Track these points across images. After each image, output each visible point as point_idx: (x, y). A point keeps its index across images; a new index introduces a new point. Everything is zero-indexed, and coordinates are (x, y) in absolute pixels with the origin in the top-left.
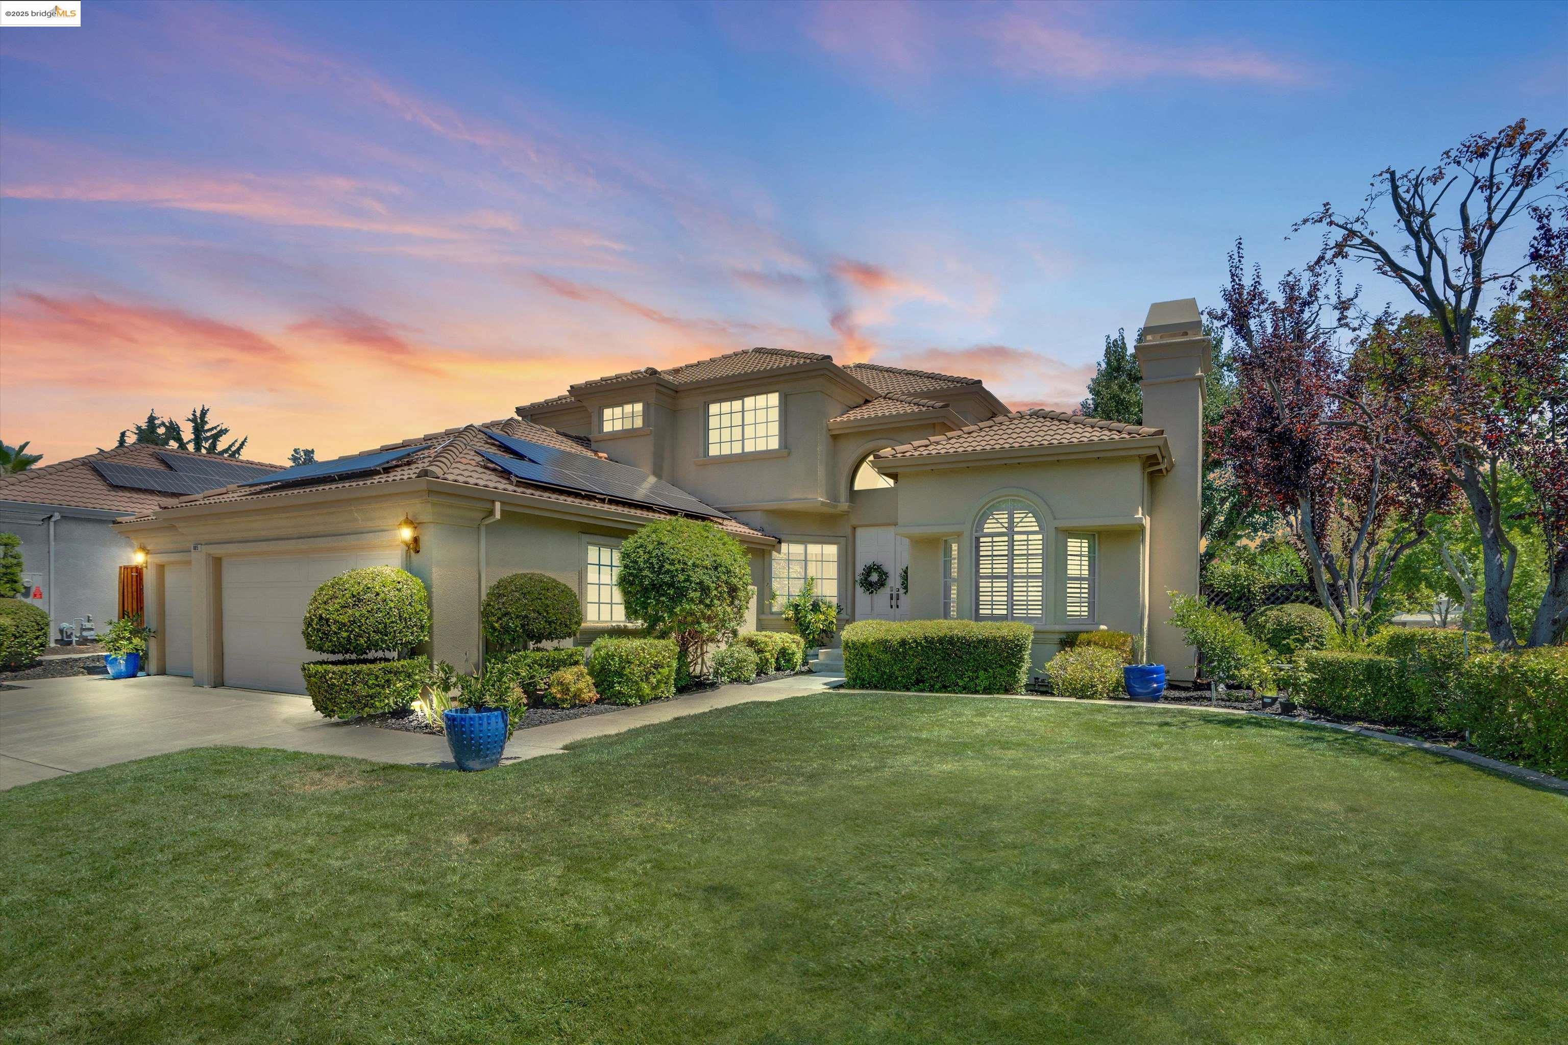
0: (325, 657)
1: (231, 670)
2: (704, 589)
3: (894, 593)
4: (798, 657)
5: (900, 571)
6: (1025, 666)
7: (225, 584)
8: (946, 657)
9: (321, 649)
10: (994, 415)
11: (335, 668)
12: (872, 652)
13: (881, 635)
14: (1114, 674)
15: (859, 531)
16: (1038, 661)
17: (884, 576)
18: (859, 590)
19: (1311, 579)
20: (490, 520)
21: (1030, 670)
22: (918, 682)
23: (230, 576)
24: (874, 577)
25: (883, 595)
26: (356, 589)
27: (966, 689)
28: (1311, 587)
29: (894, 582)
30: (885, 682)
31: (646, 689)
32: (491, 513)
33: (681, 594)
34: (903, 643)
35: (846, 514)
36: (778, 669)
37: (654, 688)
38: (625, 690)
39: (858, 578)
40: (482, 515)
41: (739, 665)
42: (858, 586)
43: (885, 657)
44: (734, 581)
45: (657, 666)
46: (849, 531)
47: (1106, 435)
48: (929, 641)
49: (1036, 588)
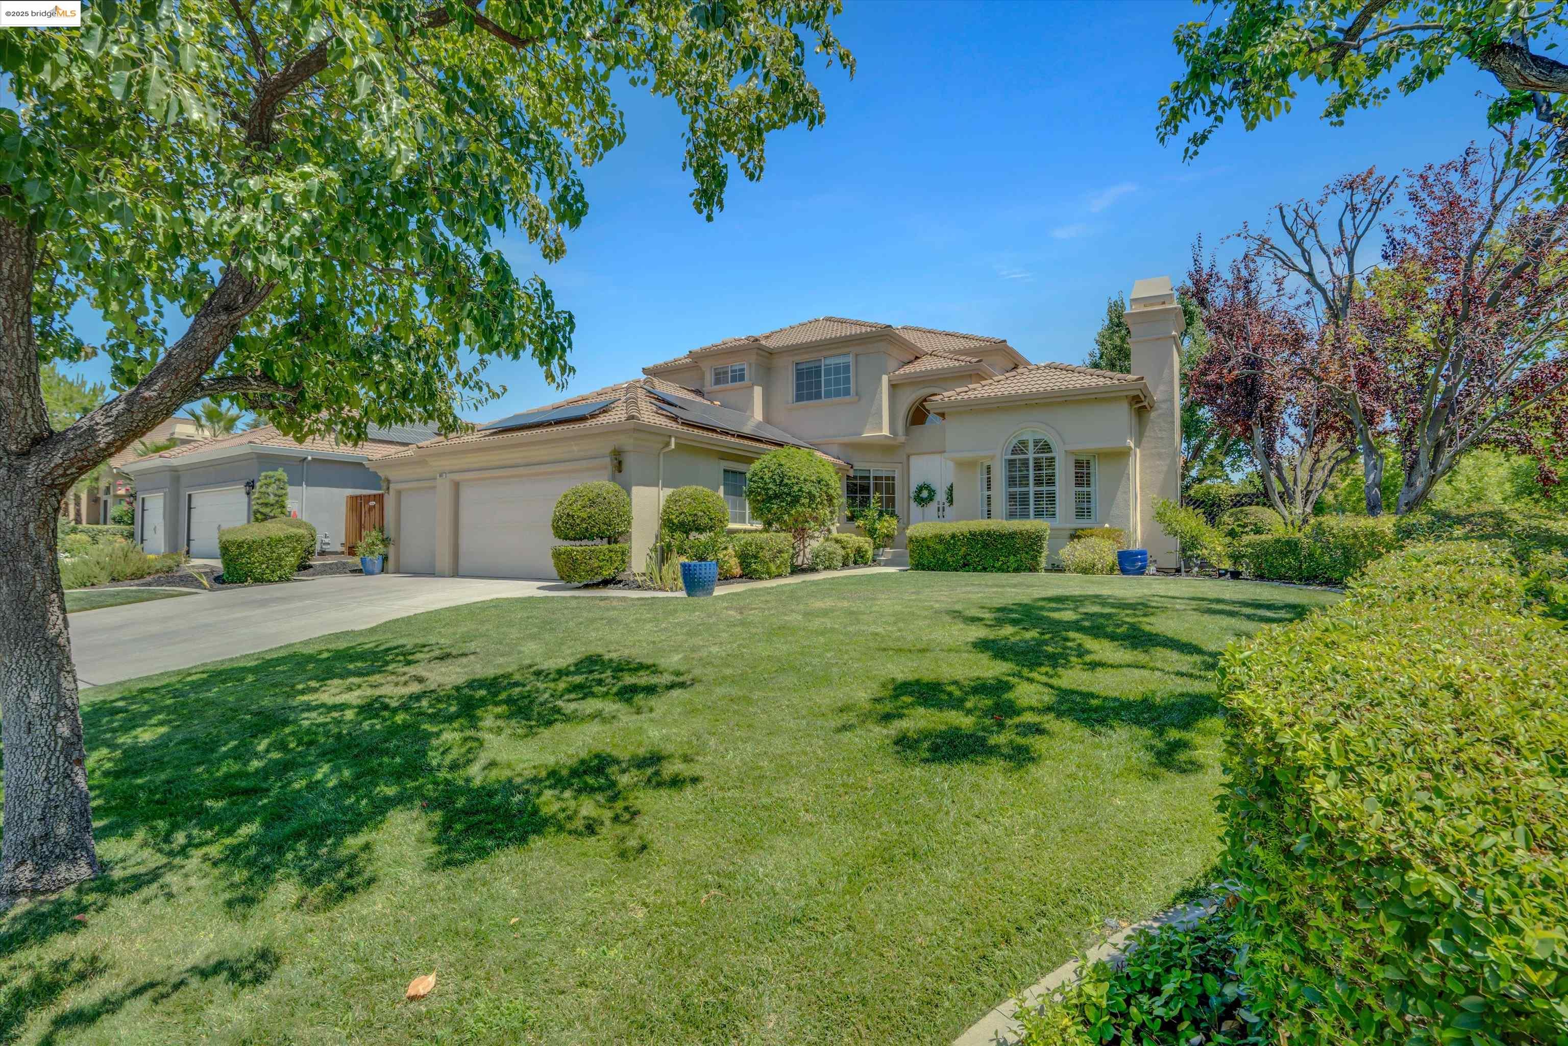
1: (464, 563)
2: (812, 497)
3: (941, 506)
4: (870, 554)
5: (945, 489)
6: (1045, 553)
7: (462, 500)
8: (985, 546)
10: (1016, 367)
12: (931, 544)
13: (938, 531)
14: (1111, 558)
15: (913, 459)
16: (1054, 551)
17: (932, 493)
18: (913, 505)
19: (1265, 488)
20: (669, 450)
21: (1048, 557)
22: (965, 565)
23: (467, 495)
24: (925, 494)
25: (932, 507)
26: (591, 496)
27: (1000, 570)
28: (1266, 494)
29: (941, 496)
30: (941, 566)
31: (773, 568)
32: (668, 444)
33: (796, 500)
34: (953, 536)
35: (903, 445)
36: (855, 563)
37: (778, 567)
38: (759, 568)
39: (912, 496)
40: (662, 446)
41: (831, 556)
42: (912, 502)
43: (940, 547)
44: (831, 491)
45: (780, 552)
46: (904, 458)
47: (1101, 381)
48: (973, 535)
49: (1052, 498)
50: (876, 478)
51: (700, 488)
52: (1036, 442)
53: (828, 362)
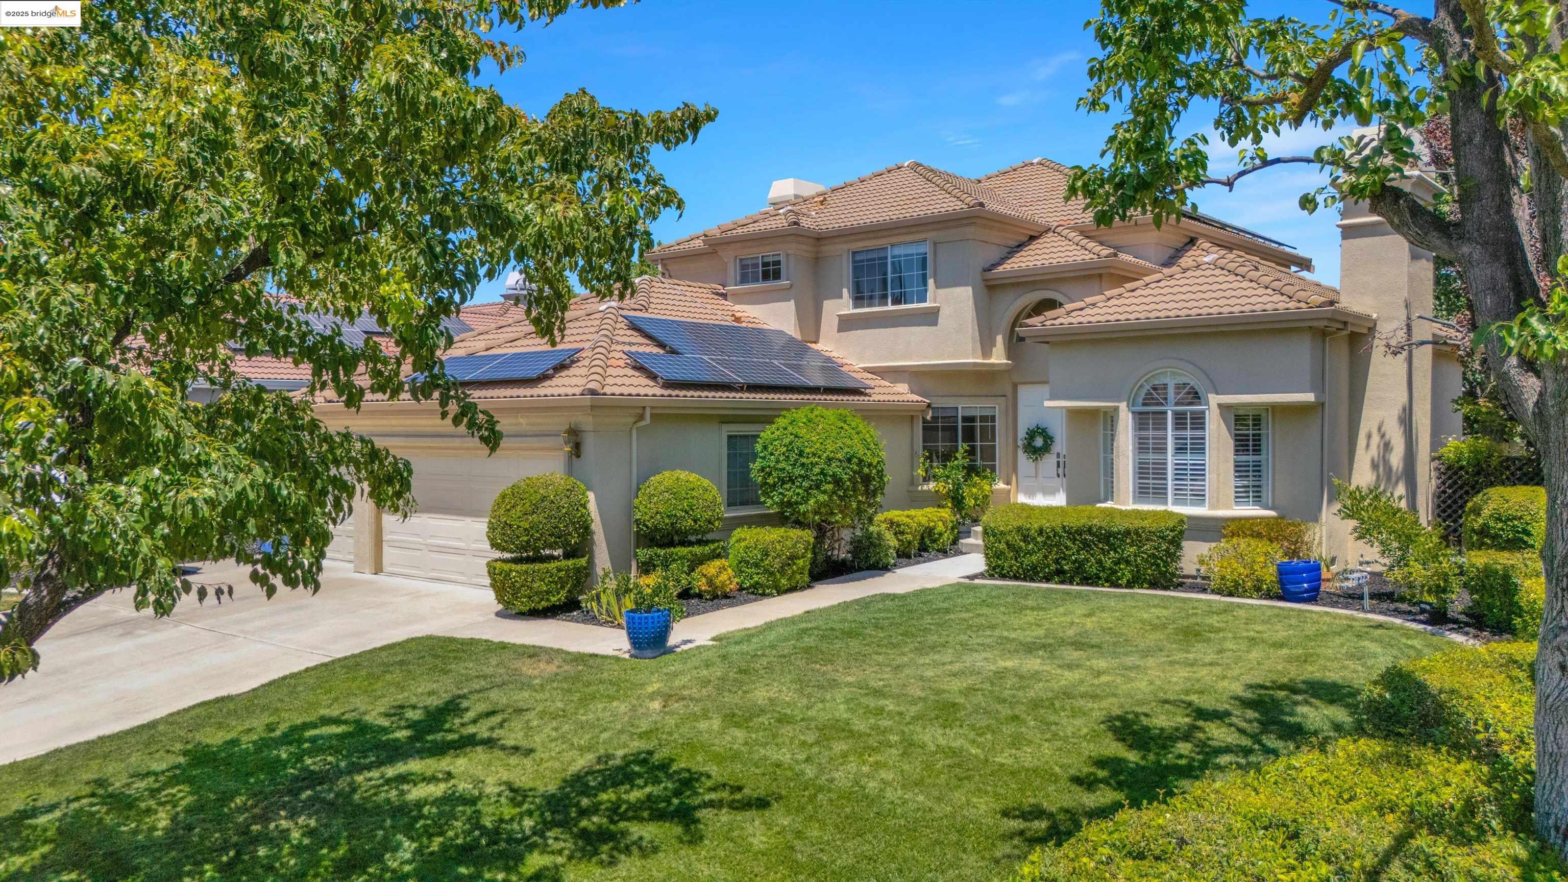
0: (507, 555)
3: (1061, 460)
9: (504, 550)
11: (518, 567)
15: (1020, 390)
17: (1049, 440)
18: (1022, 457)
20: (643, 423)
24: (1039, 442)
25: (1049, 461)
27: (1106, 582)
29: (1061, 446)
31: (784, 578)
32: (641, 417)
35: (1006, 371)
37: (791, 577)
38: (763, 579)
39: (1020, 443)
40: (632, 420)
42: (1020, 452)
46: (1009, 390)
49: (1199, 472)
50: (965, 419)
51: (683, 475)
52: (1178, 387)
53: (897, 251)
